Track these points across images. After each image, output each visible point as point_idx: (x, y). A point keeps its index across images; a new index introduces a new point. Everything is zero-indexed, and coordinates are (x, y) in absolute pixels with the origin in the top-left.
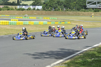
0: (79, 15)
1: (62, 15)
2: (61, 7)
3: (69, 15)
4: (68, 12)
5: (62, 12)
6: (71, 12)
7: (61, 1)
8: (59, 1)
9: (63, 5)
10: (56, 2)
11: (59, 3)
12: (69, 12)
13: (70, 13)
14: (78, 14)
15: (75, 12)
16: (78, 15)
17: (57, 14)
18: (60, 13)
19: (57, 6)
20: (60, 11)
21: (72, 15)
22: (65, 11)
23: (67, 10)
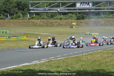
0: (52, 25)
1: (23, 26)
3: (35, 25)
4: (33, 20)
5: (23, 21)
6: (39, 20)
9: (26, 9)
10: (16, 5)
11: (21, 7)
12: (35, 21)
14: (51, 23)
15: (45, 20)
17: (15, 24)
18: (20, 23)
19: (17, 11)
20: (20, 19)
21: (39, 26)
22: (29, 19)
23: (32, 18)
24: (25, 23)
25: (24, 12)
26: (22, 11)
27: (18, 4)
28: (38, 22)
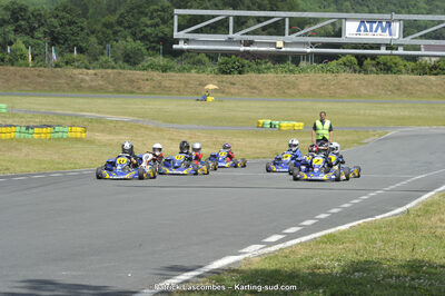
0: (133, 89)
1: (35, 89)
2: (31, 41)
3: (77, 88)
4: (70, 71)
5: (36, 71)
6: (91, 71)
7: (31, 9)
8: (23, 9)
9: (42, 29)
10: (7, 16)
11: (23, 23)
12: (76, 71)
13: (82, 80)
14: (131, 81)
15: (109, 71)
16: (130, 88)
17: (7, 81)
18: (26, 77)
19: (11, 36)
20: (27, 66)
22: (57, 66)
23: (67, 63)
24: (42, 80)
25: (35, 41)
26: (26, 38)
27: (14, 13)
28: (87, 78)
